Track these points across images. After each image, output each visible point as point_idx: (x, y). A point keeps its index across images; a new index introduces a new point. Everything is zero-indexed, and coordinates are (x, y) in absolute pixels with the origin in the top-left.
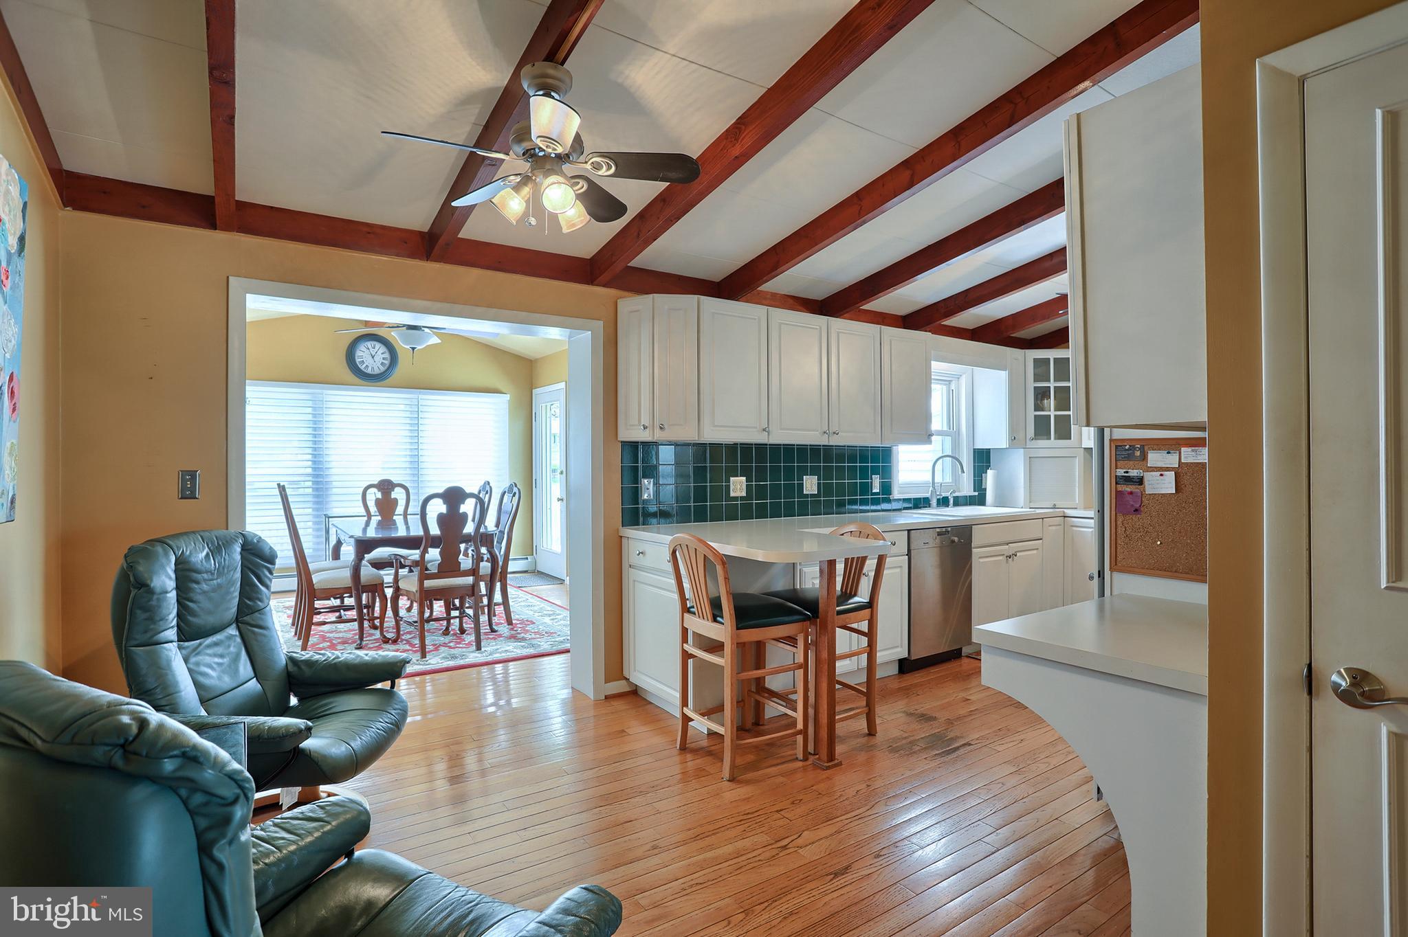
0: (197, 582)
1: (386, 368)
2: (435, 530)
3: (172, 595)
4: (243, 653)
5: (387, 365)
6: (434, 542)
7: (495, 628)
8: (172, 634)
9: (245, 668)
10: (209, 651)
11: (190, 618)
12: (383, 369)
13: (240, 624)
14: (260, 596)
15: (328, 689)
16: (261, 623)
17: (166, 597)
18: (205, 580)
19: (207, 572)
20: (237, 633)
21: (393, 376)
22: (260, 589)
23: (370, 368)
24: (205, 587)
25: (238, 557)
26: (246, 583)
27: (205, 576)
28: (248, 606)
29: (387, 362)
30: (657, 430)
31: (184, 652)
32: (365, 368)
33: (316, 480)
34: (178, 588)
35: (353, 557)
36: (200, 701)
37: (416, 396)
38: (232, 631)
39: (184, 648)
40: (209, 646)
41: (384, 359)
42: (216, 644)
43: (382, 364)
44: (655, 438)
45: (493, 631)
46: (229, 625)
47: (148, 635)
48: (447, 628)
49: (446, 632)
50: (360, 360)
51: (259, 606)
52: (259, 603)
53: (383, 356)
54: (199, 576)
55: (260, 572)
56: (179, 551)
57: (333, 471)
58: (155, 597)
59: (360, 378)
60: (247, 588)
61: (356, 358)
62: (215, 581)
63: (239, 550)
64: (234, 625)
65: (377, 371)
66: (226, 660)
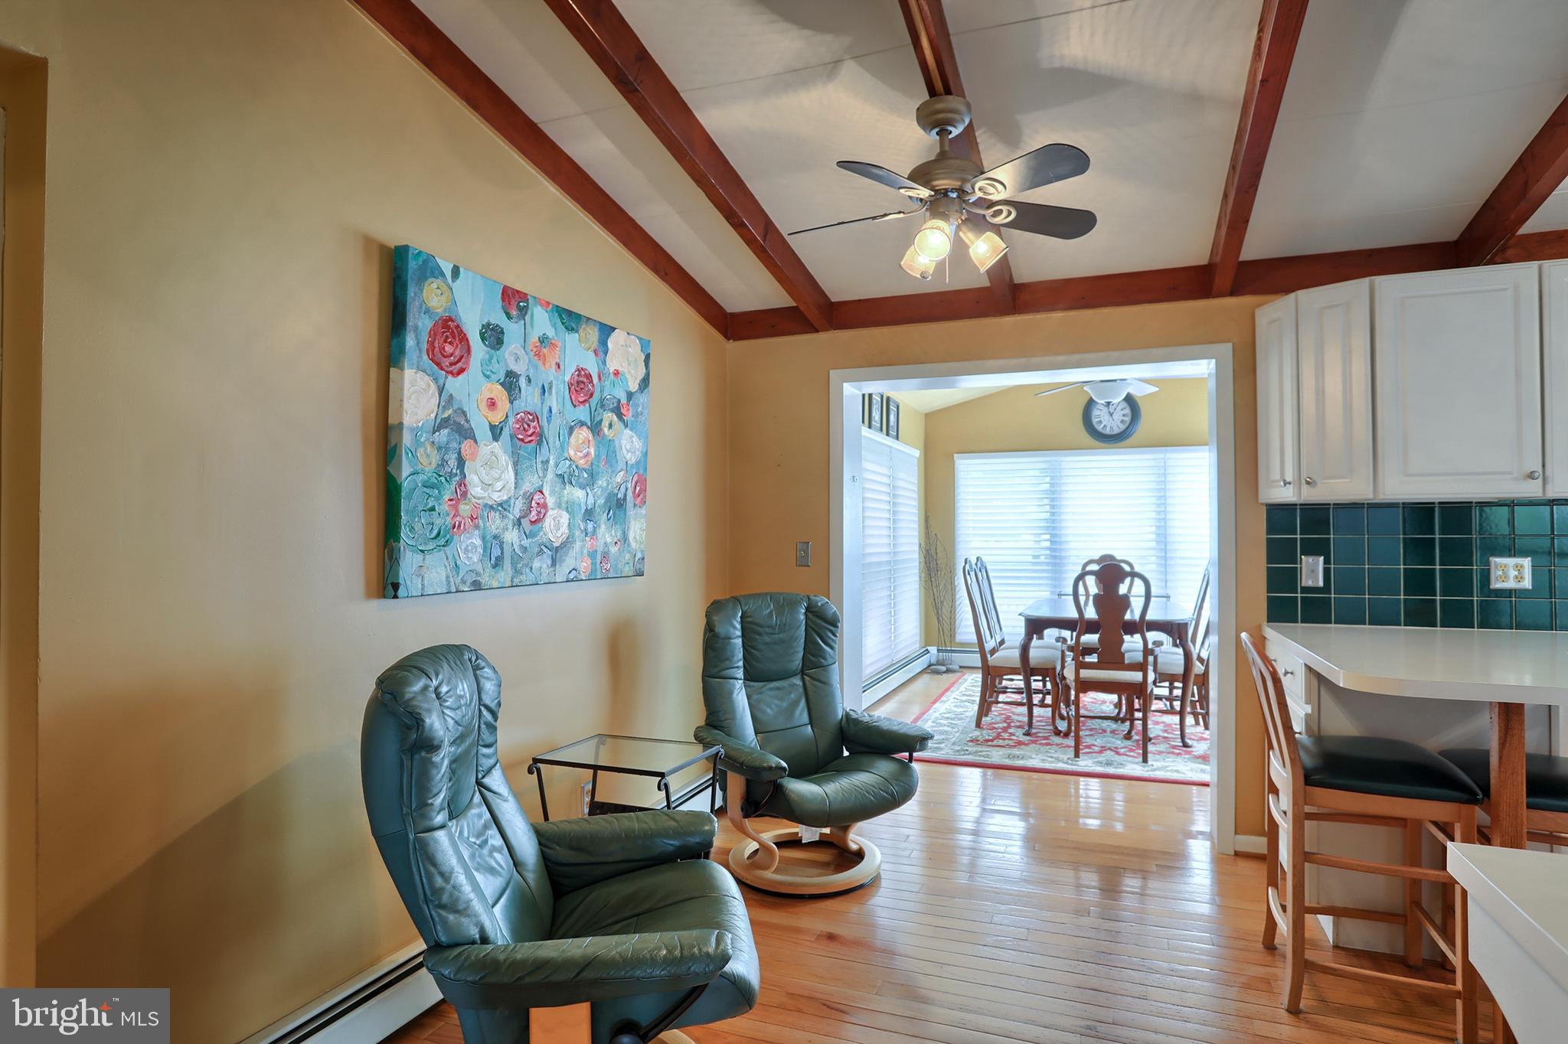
0: (760, 634)
1: (1127, 425)
2: (1091, 613)
3: (739, 641)
4: (803, 703)
5: (1128, 423)
6: (1091, 627)
7: (1190, 742)
8: (740, 674)
9: (801, 715)
10: (771, 693)
11: (754, 663)
12: (1123, 427)
13: (805, 677)
14: (823, 654)
15: (865, 750)
16: (824, 679)
17: (730, 642)
18: (767, 634)
19: (769, 627)
20: (801, 684)
21: (1135, 434)
22: (824, 648)
23: (1108, 429)
24: (767, 639)
25: (802, 617)
26: (809, 642)
27: (767, 630)
28: (811, 661)
29: (1128, 419)
30: (1305, 487)
31: (749, 689)
32: (1103, 428)
33: (1054, 554)
34: (743, 636)
35: (1023, 636)
36: (755, 731)
37: (1161, 456)
38: (797, 681)
39: (749, 686)
40: (771, 689)
41: (1124, 415)
42: (778, 689)
43: (1122, 421)
44: (1302, 498)
45: (1185, 745)
46: (794, 675)
47: (716, 670)
48: (1130, 732)
49: (1128, 736)
50: (1097, 420)
51: (821, 662)
52: (823, 661)
53: (1124, 412)
54: (760, 630)
55: (823, 634)
56: (745, 607)
57: (1072, 545)
58: (720, 641)
59: (1097, 440)
60: (811, 646)
61: (1093, 418)
62: (776, 636)
63: (803, 611)
64: (799, 676)
65: (1116, 431)
66: (785, 704)
